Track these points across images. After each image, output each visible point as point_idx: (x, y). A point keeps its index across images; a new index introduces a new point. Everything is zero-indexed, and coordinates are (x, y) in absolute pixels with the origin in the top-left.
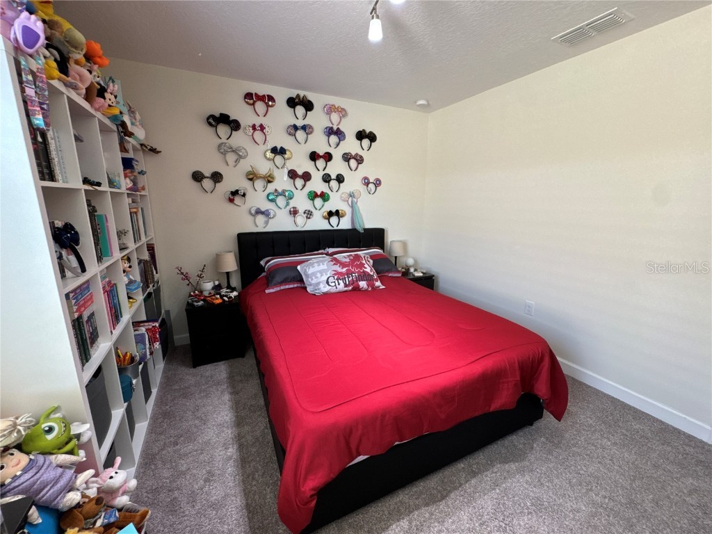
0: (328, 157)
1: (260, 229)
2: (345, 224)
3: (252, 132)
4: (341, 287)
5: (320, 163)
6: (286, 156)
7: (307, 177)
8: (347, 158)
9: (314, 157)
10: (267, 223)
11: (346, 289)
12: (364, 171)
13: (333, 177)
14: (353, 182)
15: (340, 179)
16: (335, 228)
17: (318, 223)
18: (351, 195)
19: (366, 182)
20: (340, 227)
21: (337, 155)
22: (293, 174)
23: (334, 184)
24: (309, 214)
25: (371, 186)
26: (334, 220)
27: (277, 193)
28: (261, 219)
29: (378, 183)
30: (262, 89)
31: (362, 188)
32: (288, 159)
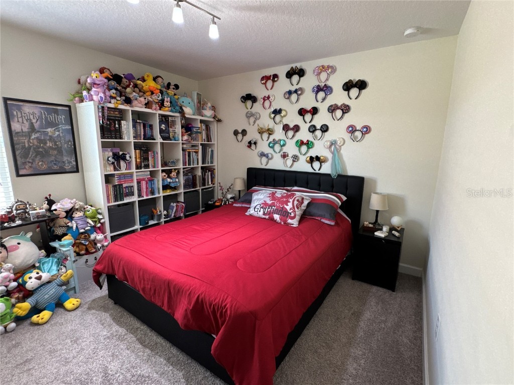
0: (314, 111)
1: (263, 167)
2: (326, 169)
3: (262, 101)
4: (261, 214)
5: (308, 117)
6: (282, 115)
7: (296, 129)
8: (332, 109)
9: (302, 112)
10: (267, 163)
11: (264, 216)
12: (349, 119)
13: (318, 127)
14: (338, 130)
15: (325, 129)
16: (317, 172)
17: (302, 166)
18: (333, 143)
19: (352, 130)
20: (322, 171)
21: (323, 108)
22: (286, 128)
23: (318, 133)
24: (295, 158)
25: (358, 134)
26: (316, 165)
27: (275, 142)
28: (264, 160)
29: (366, 130)
30: (270, 72)
31: (347, 136)
32: (285, 116)
